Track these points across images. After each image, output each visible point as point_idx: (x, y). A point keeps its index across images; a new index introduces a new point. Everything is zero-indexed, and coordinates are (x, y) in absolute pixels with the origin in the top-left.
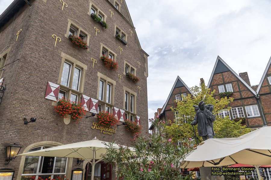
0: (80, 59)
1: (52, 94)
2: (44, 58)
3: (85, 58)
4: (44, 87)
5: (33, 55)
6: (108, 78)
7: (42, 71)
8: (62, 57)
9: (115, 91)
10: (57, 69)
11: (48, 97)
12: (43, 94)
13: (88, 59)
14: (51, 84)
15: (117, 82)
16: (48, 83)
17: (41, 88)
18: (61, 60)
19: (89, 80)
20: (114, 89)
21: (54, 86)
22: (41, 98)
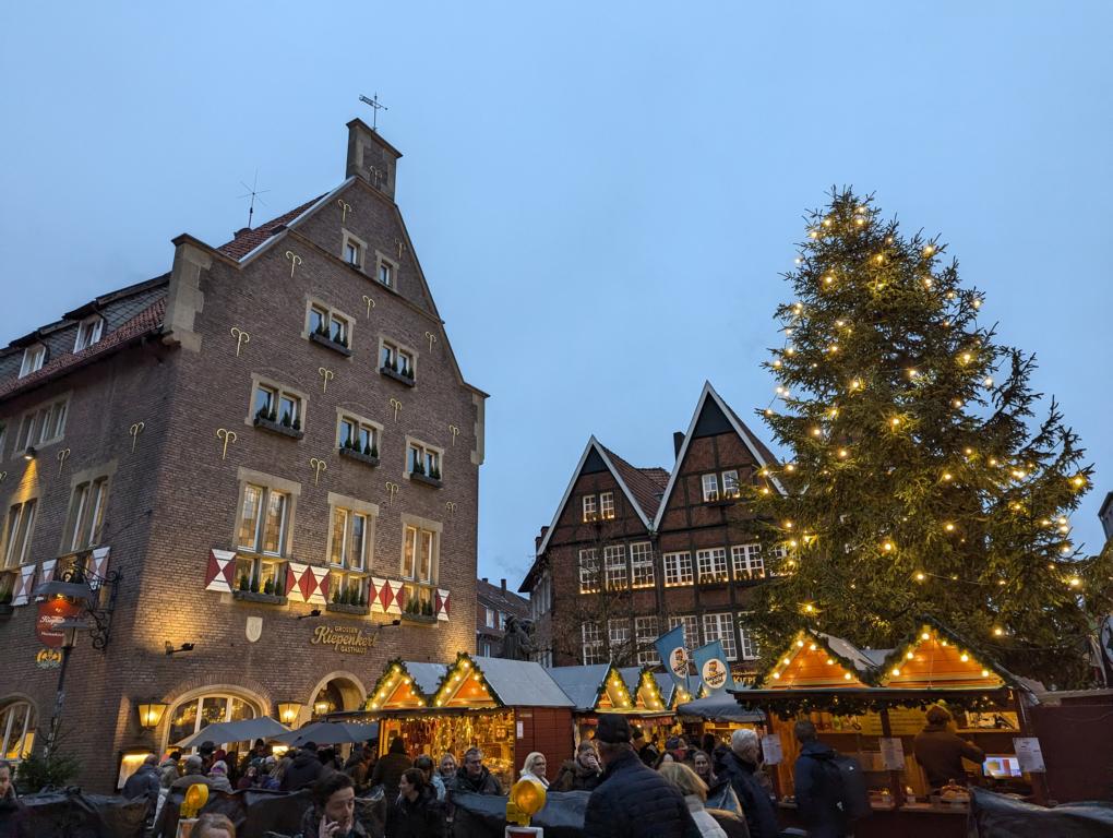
0: (283, 471)
1: (220, 576)
2: (200, 495)
3: (296, 464)
4: (204, 564)
5: (178, 495)
6: (357, 500)
7: (198, 526)
8: (239, 481)
9: (377, 533)
10: (228, 512)
11: (213, 586)
12: (201, 581)
13: (302, 464)
14: (217, 553)
15: (381, 506)
16: (211, 554)
17: (197, 568)
18: (238, 487)
19: (307, 520)
20: (373, 528)
21: (223, 557)
22: (198, 590)
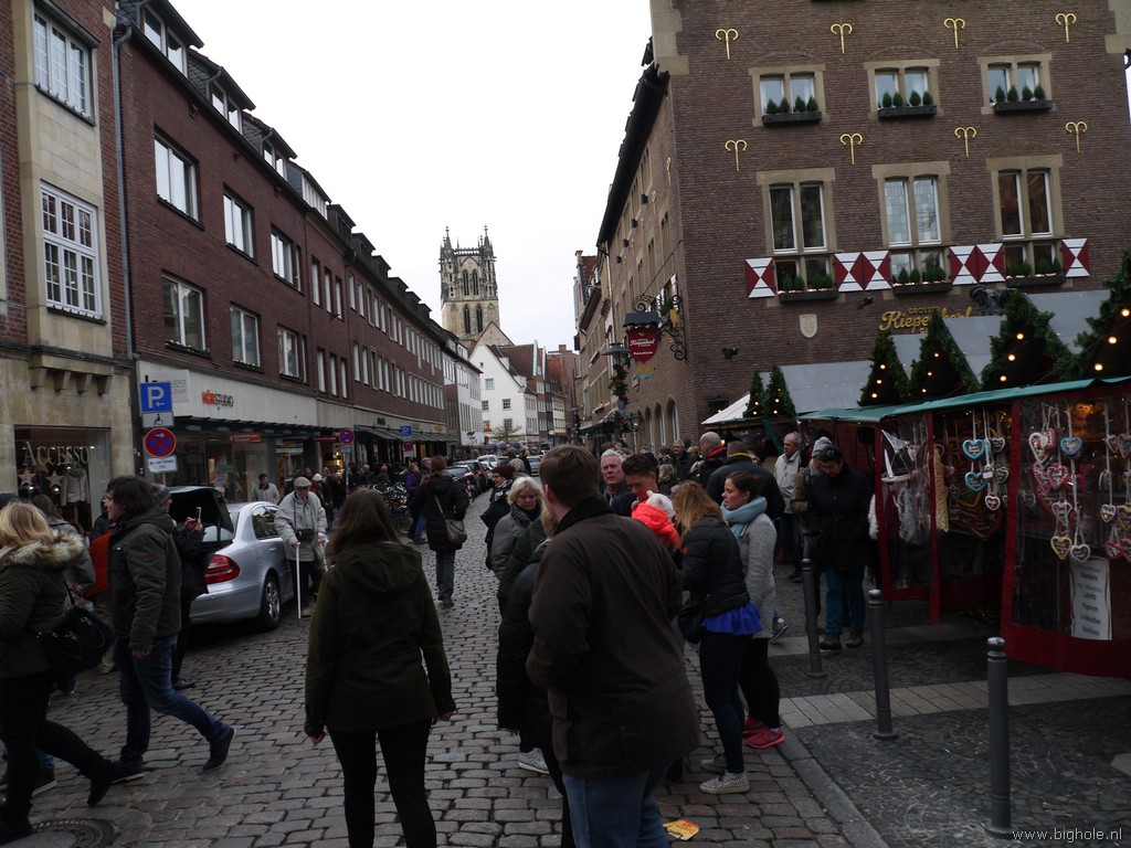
0: (807, 160)
1: (761, 282)
2: (722, 212)
3: (824, 147)
4: (742, 275)
6: (911, 166)
7: (728, 242)
8: (761, 187)
11: (754, 294)
12: (743, 291)
13: (830, 147)
14: (752, 262)
15: (952, 161)
16: (745, 264)
17: (736, 280)
18: (760, 194)
20: (945, 190)
21: (759, 265)
22: (742, 299)
